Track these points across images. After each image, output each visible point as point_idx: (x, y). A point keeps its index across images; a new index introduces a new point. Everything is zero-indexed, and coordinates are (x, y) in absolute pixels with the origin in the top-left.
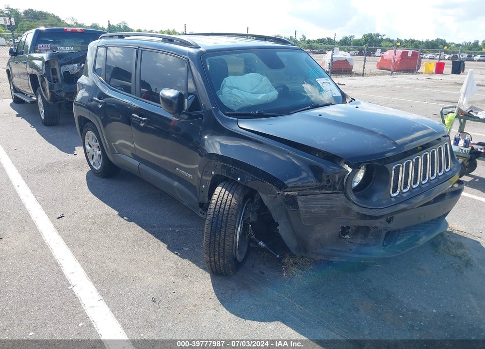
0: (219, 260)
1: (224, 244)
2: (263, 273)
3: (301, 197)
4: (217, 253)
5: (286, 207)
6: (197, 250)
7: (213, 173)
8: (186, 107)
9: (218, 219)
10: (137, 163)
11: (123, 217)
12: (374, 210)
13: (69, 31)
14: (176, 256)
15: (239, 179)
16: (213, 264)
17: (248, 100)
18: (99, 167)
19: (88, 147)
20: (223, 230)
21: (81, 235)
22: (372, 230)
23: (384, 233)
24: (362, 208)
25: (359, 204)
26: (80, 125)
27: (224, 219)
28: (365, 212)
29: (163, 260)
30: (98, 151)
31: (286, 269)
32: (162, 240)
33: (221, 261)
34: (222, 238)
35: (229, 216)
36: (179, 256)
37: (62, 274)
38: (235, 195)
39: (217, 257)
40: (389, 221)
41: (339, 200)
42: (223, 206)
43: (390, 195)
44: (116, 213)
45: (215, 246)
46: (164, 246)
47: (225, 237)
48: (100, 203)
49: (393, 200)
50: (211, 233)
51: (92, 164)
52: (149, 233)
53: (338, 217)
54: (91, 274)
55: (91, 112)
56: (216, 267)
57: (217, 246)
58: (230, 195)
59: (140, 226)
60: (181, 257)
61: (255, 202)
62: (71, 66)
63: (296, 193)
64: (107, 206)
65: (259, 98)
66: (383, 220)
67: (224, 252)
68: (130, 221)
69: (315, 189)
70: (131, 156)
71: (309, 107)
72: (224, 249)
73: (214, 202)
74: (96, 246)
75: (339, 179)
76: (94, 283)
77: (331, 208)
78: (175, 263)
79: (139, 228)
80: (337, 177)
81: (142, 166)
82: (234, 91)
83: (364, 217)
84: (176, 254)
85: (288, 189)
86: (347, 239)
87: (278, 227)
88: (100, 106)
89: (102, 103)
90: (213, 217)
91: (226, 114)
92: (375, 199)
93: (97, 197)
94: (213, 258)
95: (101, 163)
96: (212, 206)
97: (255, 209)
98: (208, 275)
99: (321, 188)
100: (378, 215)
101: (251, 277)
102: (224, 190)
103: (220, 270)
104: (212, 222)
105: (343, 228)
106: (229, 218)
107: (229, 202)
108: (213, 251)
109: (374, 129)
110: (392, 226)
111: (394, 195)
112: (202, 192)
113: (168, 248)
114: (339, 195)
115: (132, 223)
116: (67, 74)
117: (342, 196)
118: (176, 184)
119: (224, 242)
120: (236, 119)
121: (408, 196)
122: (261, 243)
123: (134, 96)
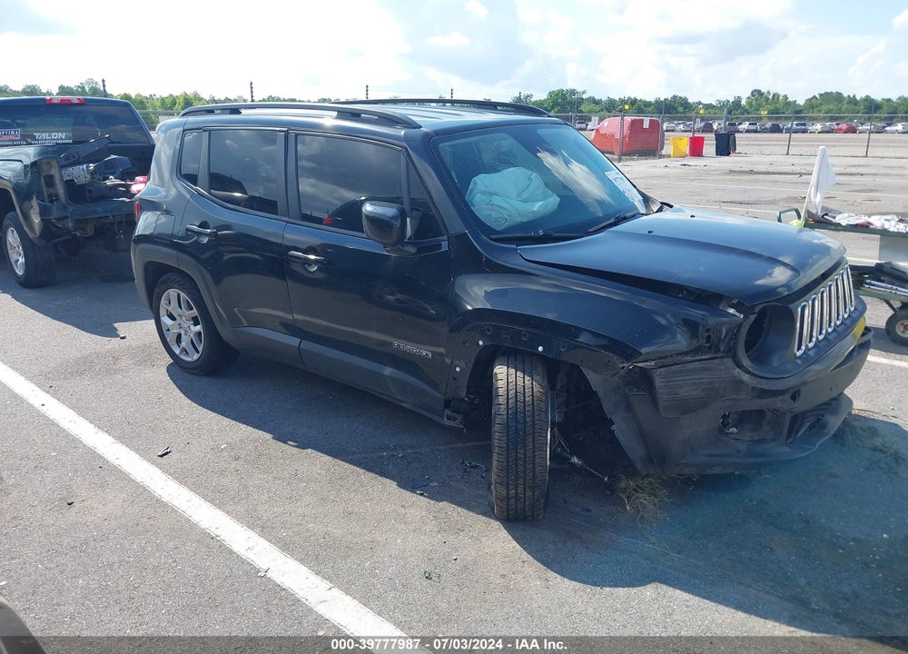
0: (525, 494)
1: (534, 463)
2: (589, 511)
3: (661, 370)
4: (521, 481)
5: (627, 390)
6: (452, 484)
7: (481, 343)
8: (409, 232)
9: (517, 422)
10: (294, 341)
11: (285, 442)
12: (777, 382)
13: (56, 102)
14: (422, 498)
15: (540, 349)
16: (512, 502)
17: (519, 214)
18: (196, 357)
19: (166, 320)
20: (530, 439)
21: (224, 481)
22: (769, 416)
23: (788, 417)
24: (759, 379)
25: (756, 372)
26: (147, 279)
27: (528, 419)
28: (764, 385)
29: (403, 507)
30: (192, 327)
31: (628, 498)
32: (383, 473)
33: (529, 493)
34: (529, 453)
35: (536, 413)
36: (428, 497)
37: (231, 552)
38: (535, 378)
39: (521, 488)
40: (794, 397)
41: (725, 370)
42: (520, 397)
43: (795, 354)
44: (268, 436)
45: (517, 467)
46: (391, 485)
47: (534, 452)
48: (226, 422)
49: (799, 361)
50: (508, 446)
51: (177, 351)
52: (350, 463)
53: (723, 397)
54: (286, 547)
55: (180, 254)
56: (516, 506)
57: (521, 468)
58: (527, 378)
59: (326, 453)
60: (432, 499)
61: (558, 387)
62: (76, 168)
63: (653, 363)
64: (243, 427)
65: (536, 209)
66: (787, 397)
67: (534, 478)
68: (302, 446)
69: (686, 353)
70: (281, 328)
71: (612, 220)
72: (534, 471)
73: (501, 391)
74: (265, 497)
75: (727, 334)
76: (302, 561)
77: (711, 383)
78: (428, 510)
79: (326, 458)
80: (724, 331)
81: (307, 345)
82: (496, 200)
83: (763, 393)
84: (422, 495)
85: (642, 358)
86: (731, 433)
87: (613, 427)
88: (205, 240)
89: (209, 235)
90: (508, 418)
91: (492, 240)
92: (775, 362)
93: (215, 412)
94: (514, 491)
95: (200, 349)
96: (502, 400)
97: (560, 400)
98: (496, 524)
99: (696, 351)
100: (784, 388)
101: (571, 519)
102: (512, 371)
103: (524, 511)
104: (508, 428)
105: (724, 417)
106: (536, 418)
107: (530, 390)
108: (513, 477)
109: (752, 250)
110: (800, 406)
111: (799, 353)
112: (455, 379)
113: (398, 485)
114: (725, 360)
115: (310, 450)
116: (70, 184)
117: (729, 362)
118: (388, 371)
119: (534, 460)
120: (515, 246)
121: (816, 354)
122: (575, 460)
123: (287, 219)
